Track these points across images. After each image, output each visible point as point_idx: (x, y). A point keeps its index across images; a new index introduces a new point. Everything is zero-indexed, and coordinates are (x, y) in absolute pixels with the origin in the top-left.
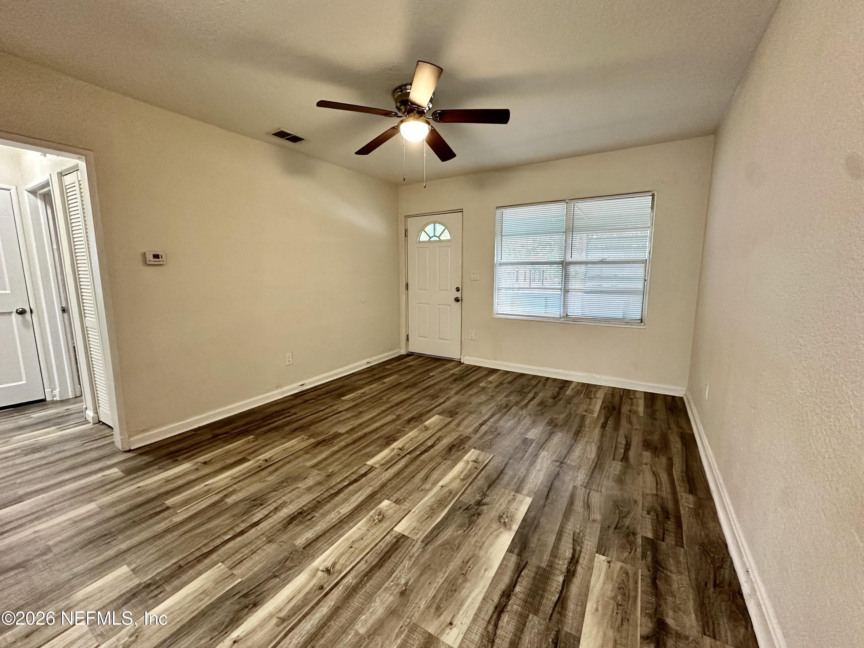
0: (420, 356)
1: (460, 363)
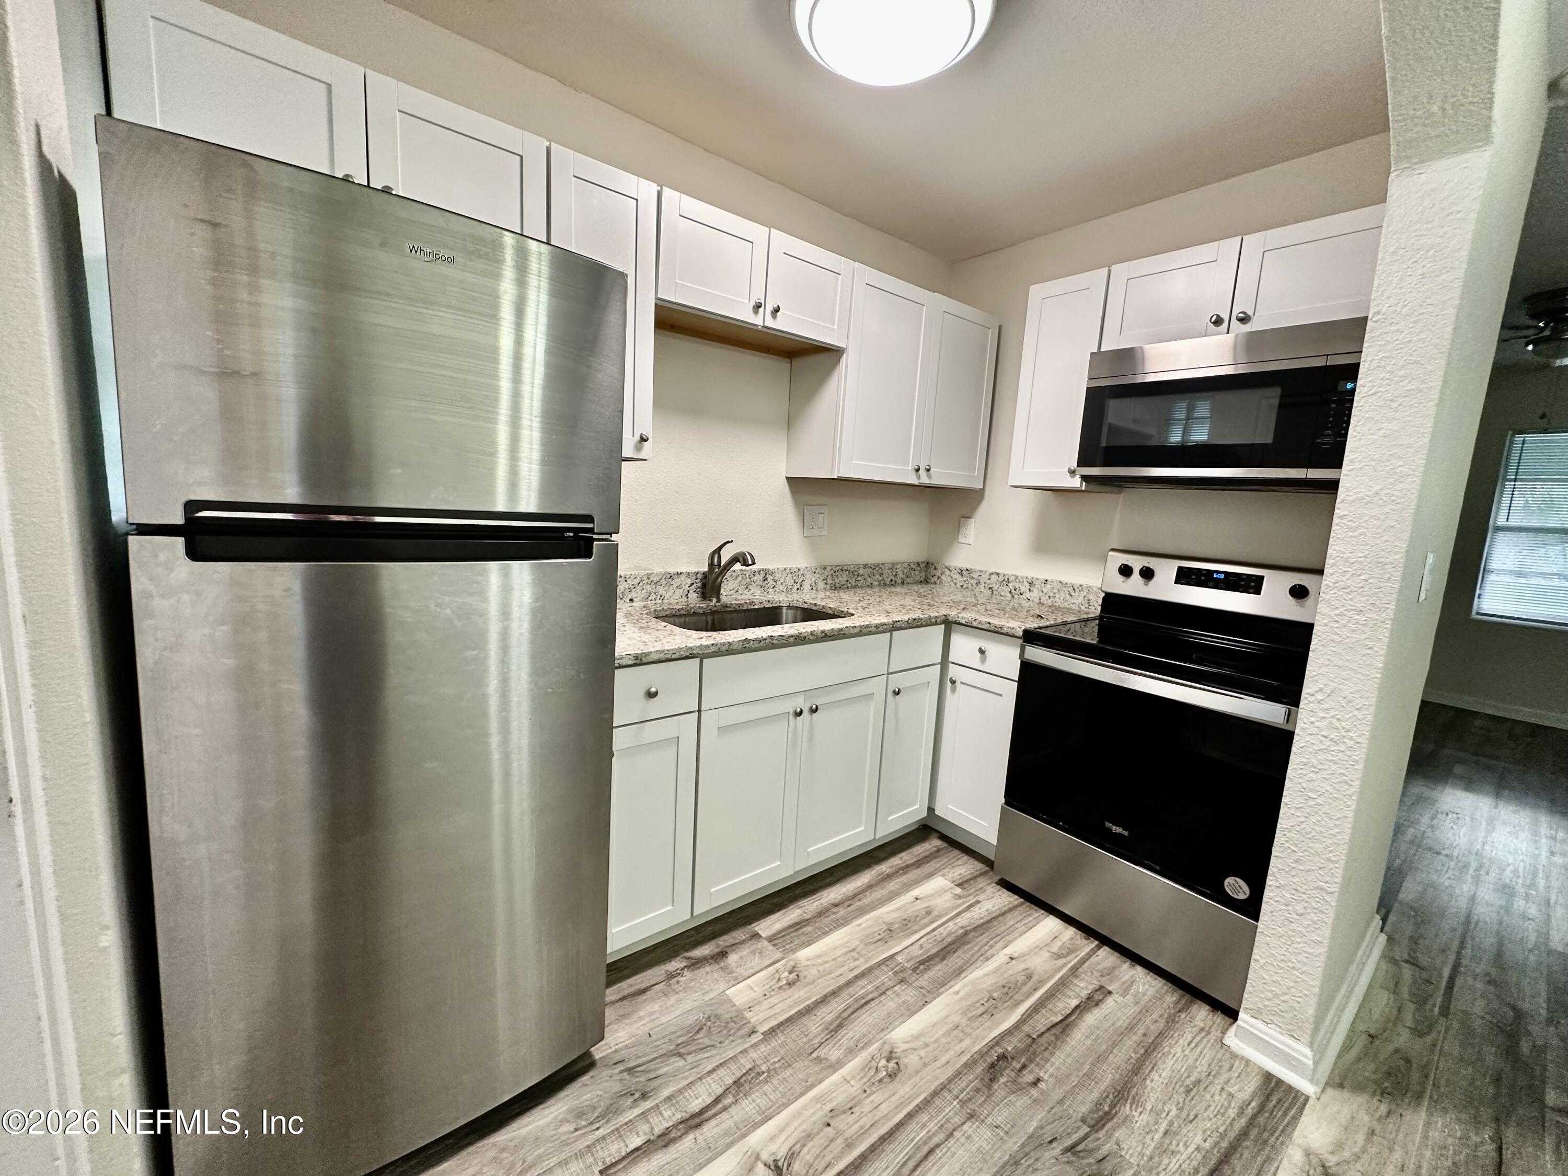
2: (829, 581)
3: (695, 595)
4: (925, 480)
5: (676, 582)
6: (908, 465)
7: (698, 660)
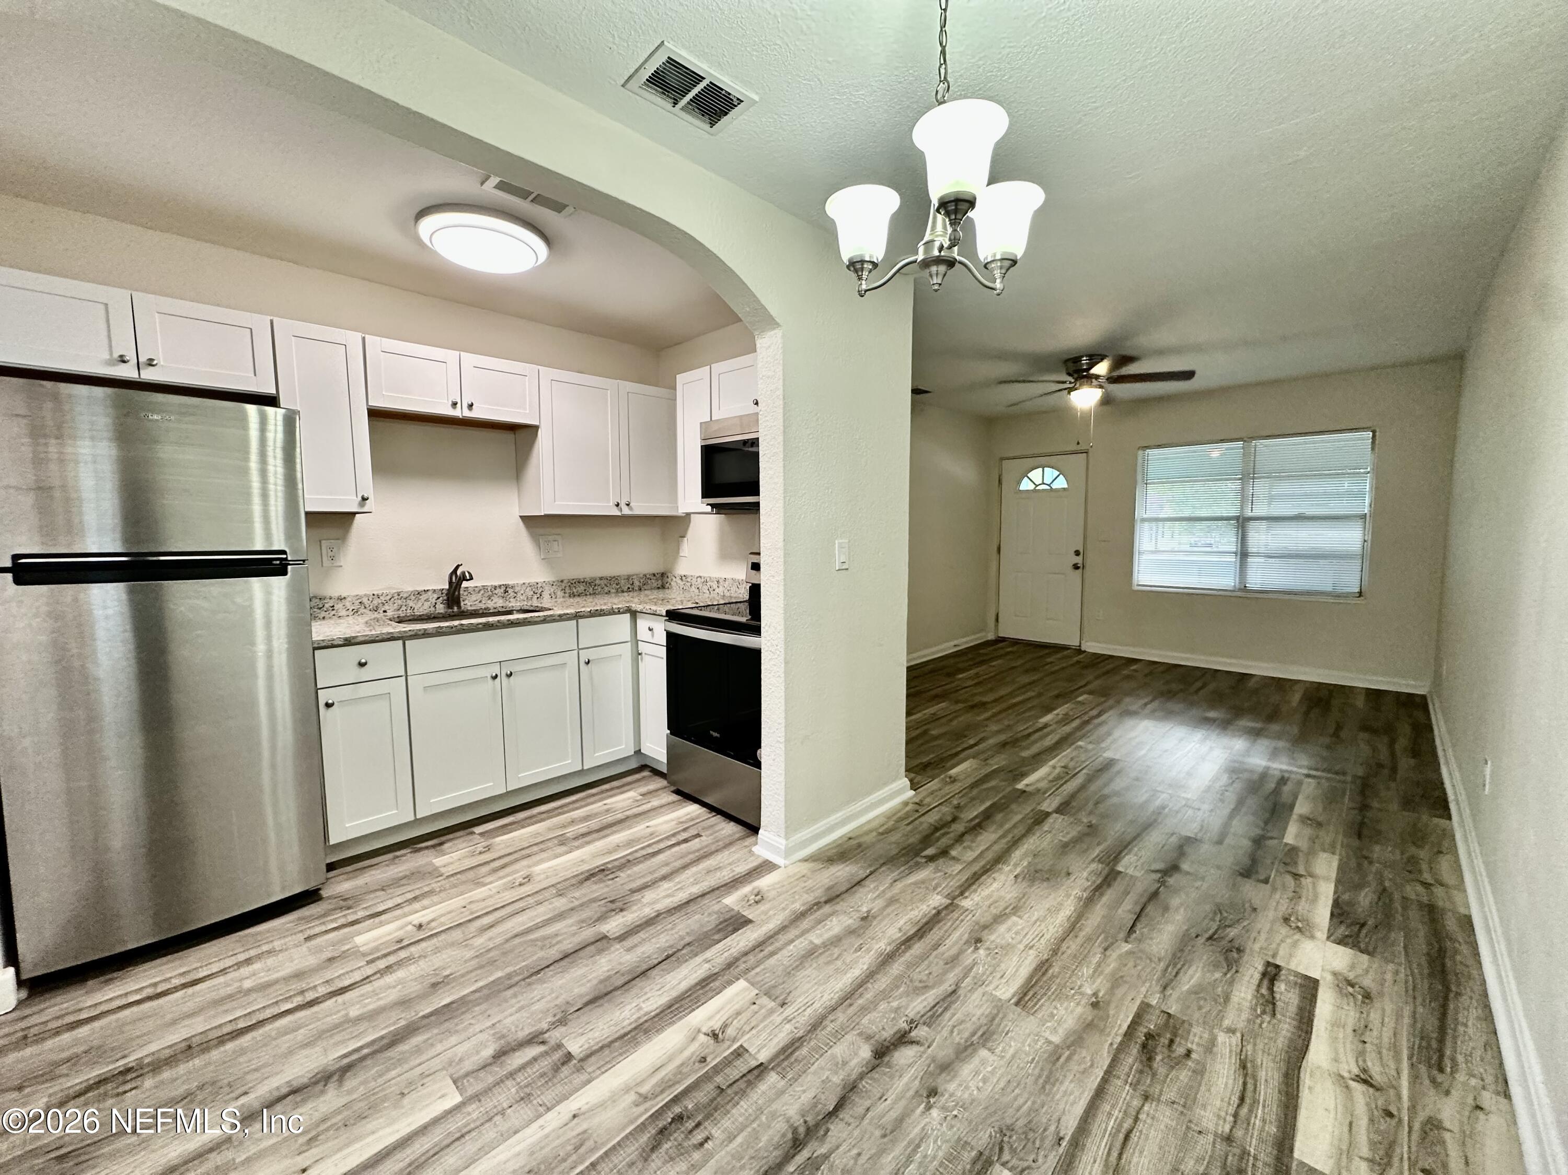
0: (1016, 642)
1: (1079, 651)
2: (568, 591)
3: (442, 606)
4: (626, 511)
5: (424, 597)
6: (608, 501)
7: (400, 642)
